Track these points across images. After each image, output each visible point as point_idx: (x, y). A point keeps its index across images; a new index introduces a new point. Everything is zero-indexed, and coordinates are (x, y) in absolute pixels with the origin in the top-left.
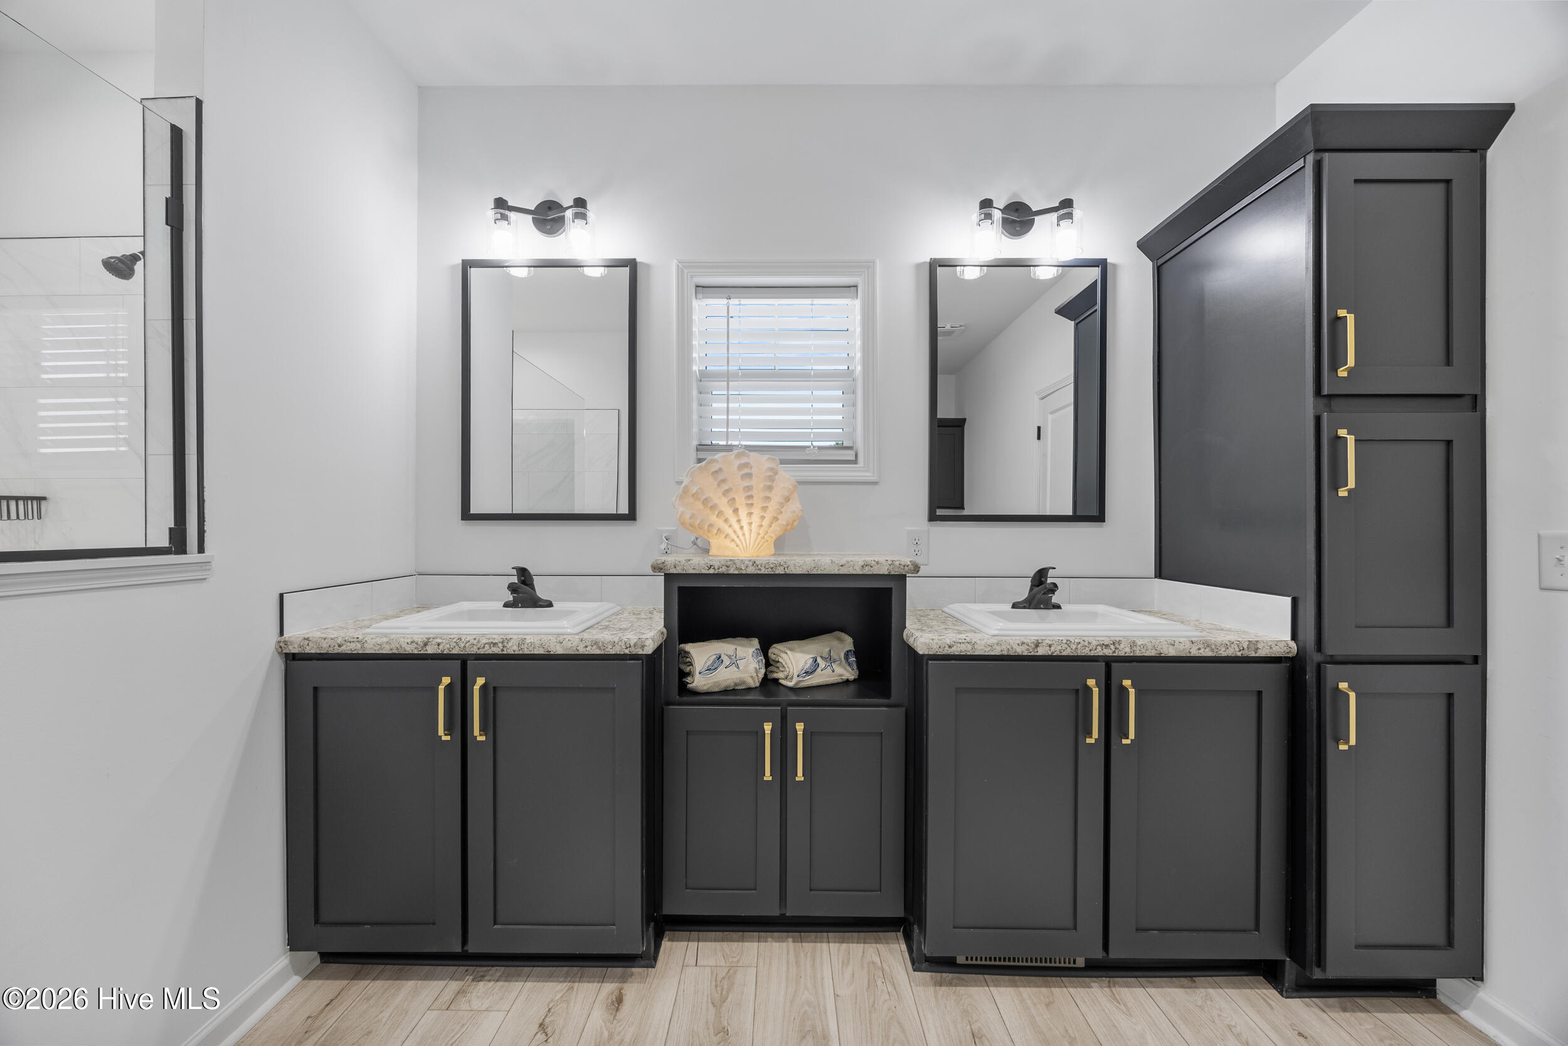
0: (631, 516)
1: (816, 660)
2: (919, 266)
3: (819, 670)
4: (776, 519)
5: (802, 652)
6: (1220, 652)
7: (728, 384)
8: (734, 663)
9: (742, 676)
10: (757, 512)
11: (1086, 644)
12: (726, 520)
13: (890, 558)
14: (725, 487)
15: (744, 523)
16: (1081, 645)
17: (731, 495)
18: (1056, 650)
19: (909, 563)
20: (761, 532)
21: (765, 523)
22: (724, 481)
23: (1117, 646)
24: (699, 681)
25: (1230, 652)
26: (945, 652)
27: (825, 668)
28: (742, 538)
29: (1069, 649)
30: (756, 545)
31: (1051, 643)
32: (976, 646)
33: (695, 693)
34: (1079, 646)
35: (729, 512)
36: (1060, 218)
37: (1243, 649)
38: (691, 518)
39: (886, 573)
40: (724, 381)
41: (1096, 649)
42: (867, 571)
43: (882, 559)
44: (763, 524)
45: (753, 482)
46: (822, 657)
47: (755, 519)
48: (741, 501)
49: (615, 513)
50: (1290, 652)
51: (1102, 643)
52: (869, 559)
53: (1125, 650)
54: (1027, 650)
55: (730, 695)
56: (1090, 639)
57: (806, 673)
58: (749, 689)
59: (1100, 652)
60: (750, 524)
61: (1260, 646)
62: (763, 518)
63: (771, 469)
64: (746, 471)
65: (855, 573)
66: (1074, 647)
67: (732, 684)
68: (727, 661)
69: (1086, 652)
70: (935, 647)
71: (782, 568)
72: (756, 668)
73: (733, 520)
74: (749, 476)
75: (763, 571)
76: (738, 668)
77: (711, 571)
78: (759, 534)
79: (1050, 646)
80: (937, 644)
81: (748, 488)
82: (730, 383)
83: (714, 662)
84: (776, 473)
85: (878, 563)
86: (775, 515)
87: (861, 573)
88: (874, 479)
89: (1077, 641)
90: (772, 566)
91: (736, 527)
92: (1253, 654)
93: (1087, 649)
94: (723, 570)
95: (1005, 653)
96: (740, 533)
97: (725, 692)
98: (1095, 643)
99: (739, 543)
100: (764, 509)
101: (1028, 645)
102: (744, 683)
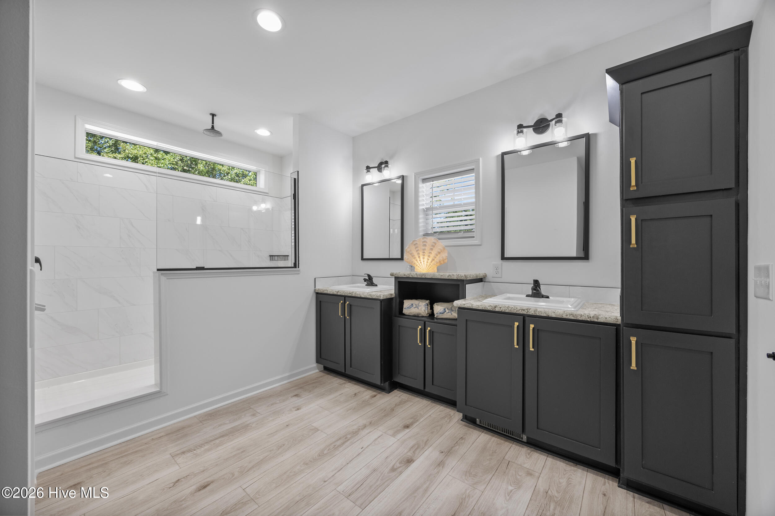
0: (402, 259)
1: (445, 309)
2: (498, 156)
3: (446, 313)
4: (433, 260)
5: (441, 306)
6: (578, 318)
7: (432, 212)
8: (417, 307)
9: (420, 311)
10: (426, 257)
11: (515, 308)
12: (416, 260)
13: (458, 274)
14: (417, 249)
15: (422, 261)
16: (513, 308)
17: (418, 252)
18: (503, 309)
19: (464, 275)
20: (428, 264)
21: (429, 261)
22: (417, 247)
23: (528, 310)
24: (405, 311)
25: (583, 318)
26: (462, 307)
27: (448, 313)
28: (421, 266)
29: (508, 310)
30: (427, 268)
31: (501, 306)
32: (473, 305)
33: (404, 315)
34: (512, 309)
35: (417, 256)
36: (556, 122)
37: (590, 318)
38: (407, 259)
39: (456, 279)
40: (431, 211)
41: (519, 311)
42: (449, 278)
43: (455, 274)
44: (428, 261)
45: (426, 248)
46: (448, 309)
47: (426, 260)
48: (421, 253)
49: (389, 258)
50: (617, 321)
51: (522, 308)
52: (451, 274)
53: (531, 312)
54: (492, 308)
55: (416, 317)
56: (518, 307)
57: (440, 313)
58: (423, 317)
59: (521, 312)
60: (424, 261)
61: (600, 317)
62: (428, 259)
63: (434, 242)
64: (425, 243)
65: (446, 278)
66: (510, 309)
67: (416, 314)
68: (414, 306)
69: (515, 312)
70: (459, 304)
71: (424, 276)
72: (424, 310)
73: (418, 259)
74: (425, 245)
75: (419, 277)
76: (418, 309)
77: (405, 276)
78: (427, 265)
79: (500, 308)
80: (460, 303)
81: (424, 249)
82: (433, 211)
83: (410, 306)
84: (436, 244)
85: (453, 275)
86: (433, 258)
87: (448, 278)
88: (479, 243)
89: (512, 307)
90: (421, 275)
91: (419, 262)
92: (596, 321)
93: (515, 310)
94: (408, 276)
95: (484, 309)
96: (421, 264)
97: (415, 316)
98: (519, 308)
99: (421, 268)
100: (429, 256)
101: (492, 307)
102: (420, 314)
